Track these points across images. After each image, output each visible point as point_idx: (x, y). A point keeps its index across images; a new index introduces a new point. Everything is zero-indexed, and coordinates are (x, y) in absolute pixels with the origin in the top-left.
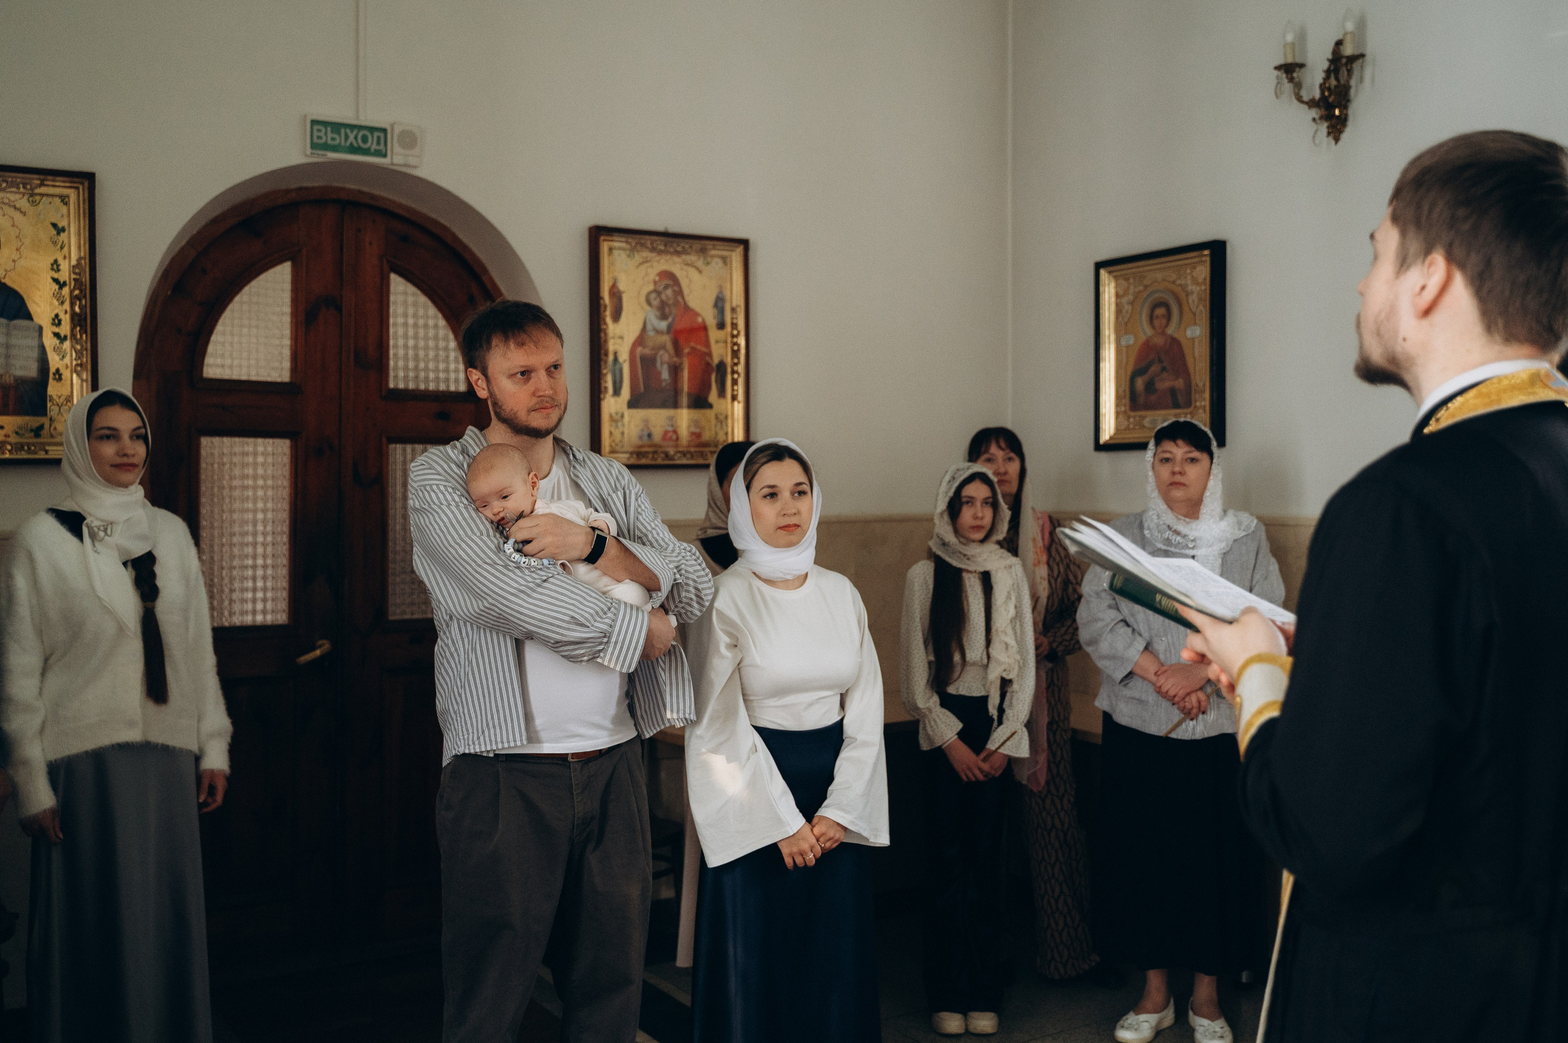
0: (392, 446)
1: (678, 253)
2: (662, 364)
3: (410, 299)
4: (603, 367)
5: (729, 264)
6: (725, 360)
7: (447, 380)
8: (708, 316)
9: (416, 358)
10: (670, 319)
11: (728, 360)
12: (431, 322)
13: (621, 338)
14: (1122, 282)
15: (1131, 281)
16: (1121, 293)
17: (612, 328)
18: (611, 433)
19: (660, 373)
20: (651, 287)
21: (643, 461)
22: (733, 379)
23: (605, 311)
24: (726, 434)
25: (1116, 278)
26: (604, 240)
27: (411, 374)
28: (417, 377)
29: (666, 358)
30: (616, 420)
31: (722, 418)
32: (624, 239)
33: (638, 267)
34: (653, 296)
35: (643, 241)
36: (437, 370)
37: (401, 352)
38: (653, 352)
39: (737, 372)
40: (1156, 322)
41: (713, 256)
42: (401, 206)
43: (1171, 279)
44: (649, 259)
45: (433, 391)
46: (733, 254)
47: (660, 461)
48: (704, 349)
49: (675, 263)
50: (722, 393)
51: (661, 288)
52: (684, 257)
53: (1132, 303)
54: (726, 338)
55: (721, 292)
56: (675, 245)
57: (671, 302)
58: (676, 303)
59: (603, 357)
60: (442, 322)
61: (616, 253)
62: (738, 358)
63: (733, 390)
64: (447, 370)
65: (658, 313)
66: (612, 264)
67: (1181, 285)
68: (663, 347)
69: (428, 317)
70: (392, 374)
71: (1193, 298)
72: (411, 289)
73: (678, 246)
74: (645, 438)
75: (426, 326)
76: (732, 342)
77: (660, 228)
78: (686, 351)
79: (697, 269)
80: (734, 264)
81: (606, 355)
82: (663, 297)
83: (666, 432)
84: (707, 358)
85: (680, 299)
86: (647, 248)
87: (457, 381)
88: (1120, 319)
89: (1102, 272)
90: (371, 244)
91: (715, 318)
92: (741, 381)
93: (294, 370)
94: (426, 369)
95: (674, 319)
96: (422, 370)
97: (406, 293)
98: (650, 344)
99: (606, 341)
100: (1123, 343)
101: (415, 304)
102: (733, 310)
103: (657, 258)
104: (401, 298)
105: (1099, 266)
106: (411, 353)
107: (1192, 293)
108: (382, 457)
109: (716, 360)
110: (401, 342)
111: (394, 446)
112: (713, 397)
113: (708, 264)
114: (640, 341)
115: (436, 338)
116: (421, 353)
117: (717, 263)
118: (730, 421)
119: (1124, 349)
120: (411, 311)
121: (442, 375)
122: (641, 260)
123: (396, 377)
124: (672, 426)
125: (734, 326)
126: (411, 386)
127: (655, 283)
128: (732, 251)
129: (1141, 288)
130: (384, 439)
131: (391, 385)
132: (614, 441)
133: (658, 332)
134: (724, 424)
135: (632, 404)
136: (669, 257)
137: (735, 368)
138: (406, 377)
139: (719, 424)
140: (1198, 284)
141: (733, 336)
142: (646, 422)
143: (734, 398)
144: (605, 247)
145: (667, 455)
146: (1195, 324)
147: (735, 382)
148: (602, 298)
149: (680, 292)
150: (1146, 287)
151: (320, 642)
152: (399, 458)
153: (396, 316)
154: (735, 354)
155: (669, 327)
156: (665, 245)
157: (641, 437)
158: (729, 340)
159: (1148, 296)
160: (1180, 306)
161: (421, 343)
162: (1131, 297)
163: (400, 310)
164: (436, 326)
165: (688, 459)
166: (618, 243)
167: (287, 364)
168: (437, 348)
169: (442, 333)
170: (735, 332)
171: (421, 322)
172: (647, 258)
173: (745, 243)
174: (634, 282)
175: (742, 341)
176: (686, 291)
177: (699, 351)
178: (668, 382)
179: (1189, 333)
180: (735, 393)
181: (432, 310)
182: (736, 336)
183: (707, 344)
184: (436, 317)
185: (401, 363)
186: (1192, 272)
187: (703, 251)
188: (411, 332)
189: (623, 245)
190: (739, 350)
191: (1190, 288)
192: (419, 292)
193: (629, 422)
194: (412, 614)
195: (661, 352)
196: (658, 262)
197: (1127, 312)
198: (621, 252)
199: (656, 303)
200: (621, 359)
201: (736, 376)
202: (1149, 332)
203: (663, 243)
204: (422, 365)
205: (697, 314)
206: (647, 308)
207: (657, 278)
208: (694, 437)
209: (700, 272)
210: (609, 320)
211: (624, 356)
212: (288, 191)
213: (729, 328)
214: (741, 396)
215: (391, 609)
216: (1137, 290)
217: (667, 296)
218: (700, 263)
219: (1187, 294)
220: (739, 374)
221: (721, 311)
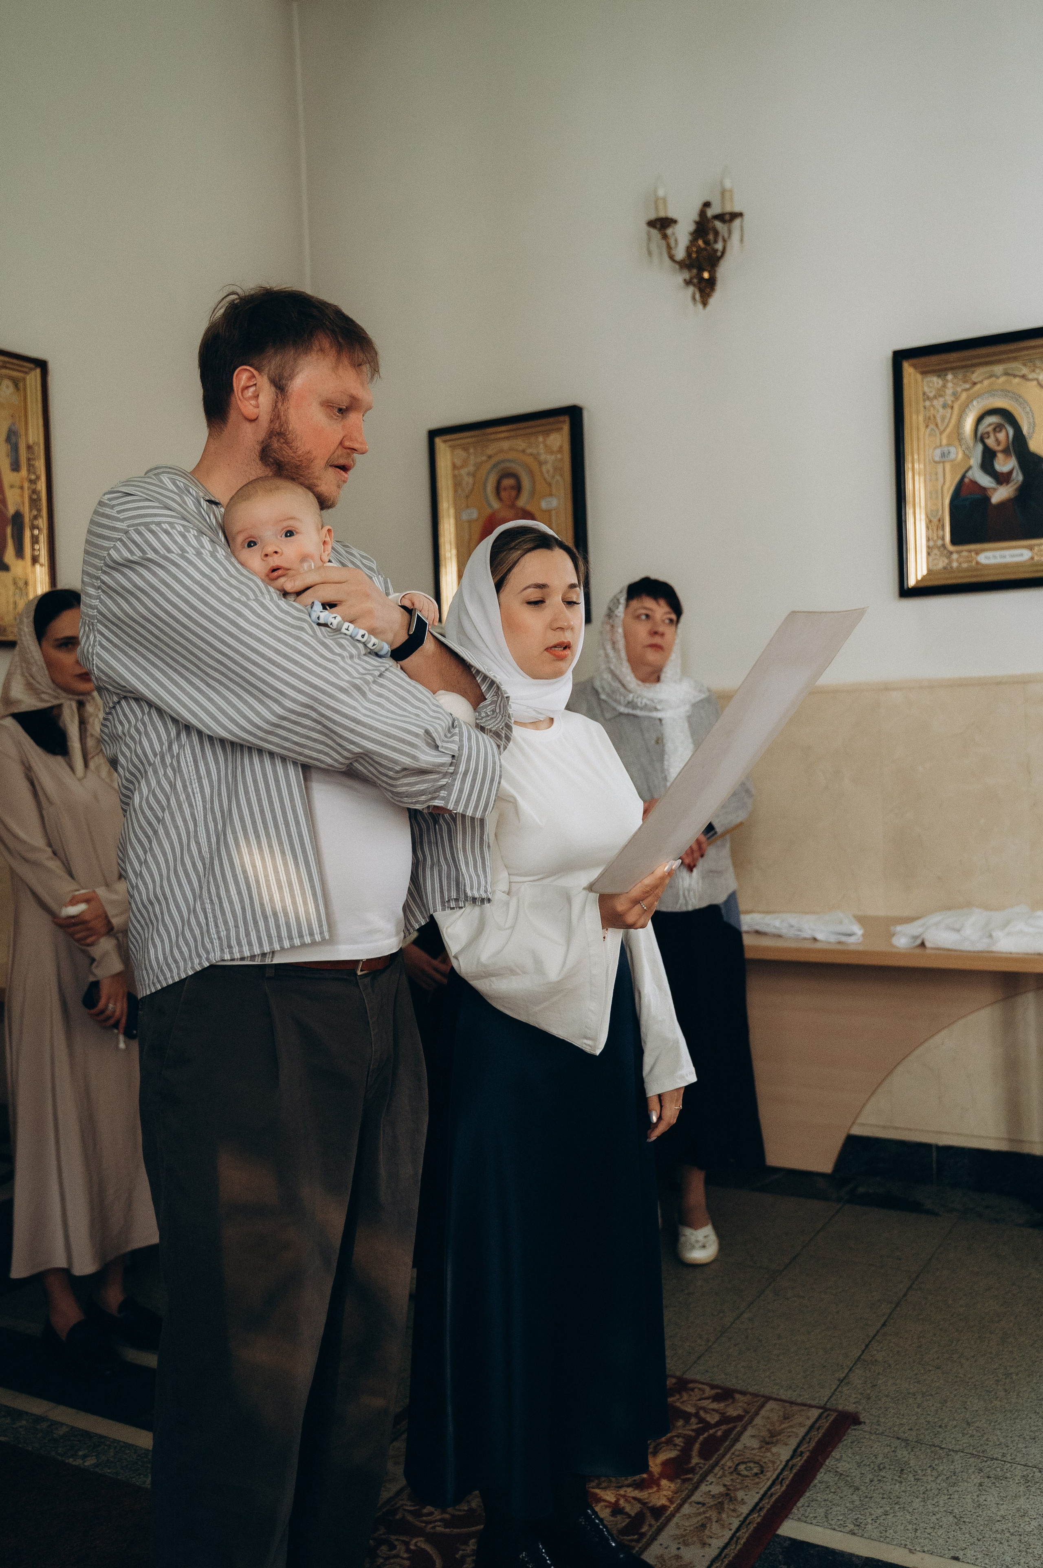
5: (23, 392)
6: (21, 509)
11: (26, 512)
14: (460, 452)
15: (472, 450)
16: (458, 463)
22: (33, 536)
25: (450, 447)
31: (21, 584)
39: (37, 527)
40: (504, 494)
43: (520, 448)
46: (29, 378)
50: (20, 553)
53: (473, 475)
54: (23, 483)
55: (13, 425)
62: (39, 510)
63: (33, 549)
67: (531, 454)
71: (548, 468)
76: (29, 488)
80: (29, 390)
88: (460, 491)
89: (438, 441)
91: (8, 456)
92: (43, 539)
100: (465, 517)
105: (433, 434)
107: (546, 462)
109: (11, 510)
112: (9, 556)
117: (8, 386)
118: (30, 589)
119: (466, 525)
125: (32, 468)
128: (28, 373)
129: (484, 458)
134: (25, 591)
137: (36, 523)
139: (18, 592)
140: (552, 453)
141: (31, 481)
143: (35, 560)
146: (551, 495)
147: (35, 540)
150: (490, 457)
154: (34, 503)
158: (26, 485)
159: (495, 466)
160: (531, 474)
162: (471, 468)
170: (33, 477)
173: (41, 365)
175: (42, 486)
179: (544, 505)
180: (37, 553)
182: (36, 482)
186: (545, 440)
190: (39, 499)
191: (543, 457)
197: (467, 483)
201: (36, 532)
202: (496, 505)
213: (24, 472)
214: (44, 558)
216: (479, 460)
219: (540, 464)
220: (40, 530)
221: (15, 449)
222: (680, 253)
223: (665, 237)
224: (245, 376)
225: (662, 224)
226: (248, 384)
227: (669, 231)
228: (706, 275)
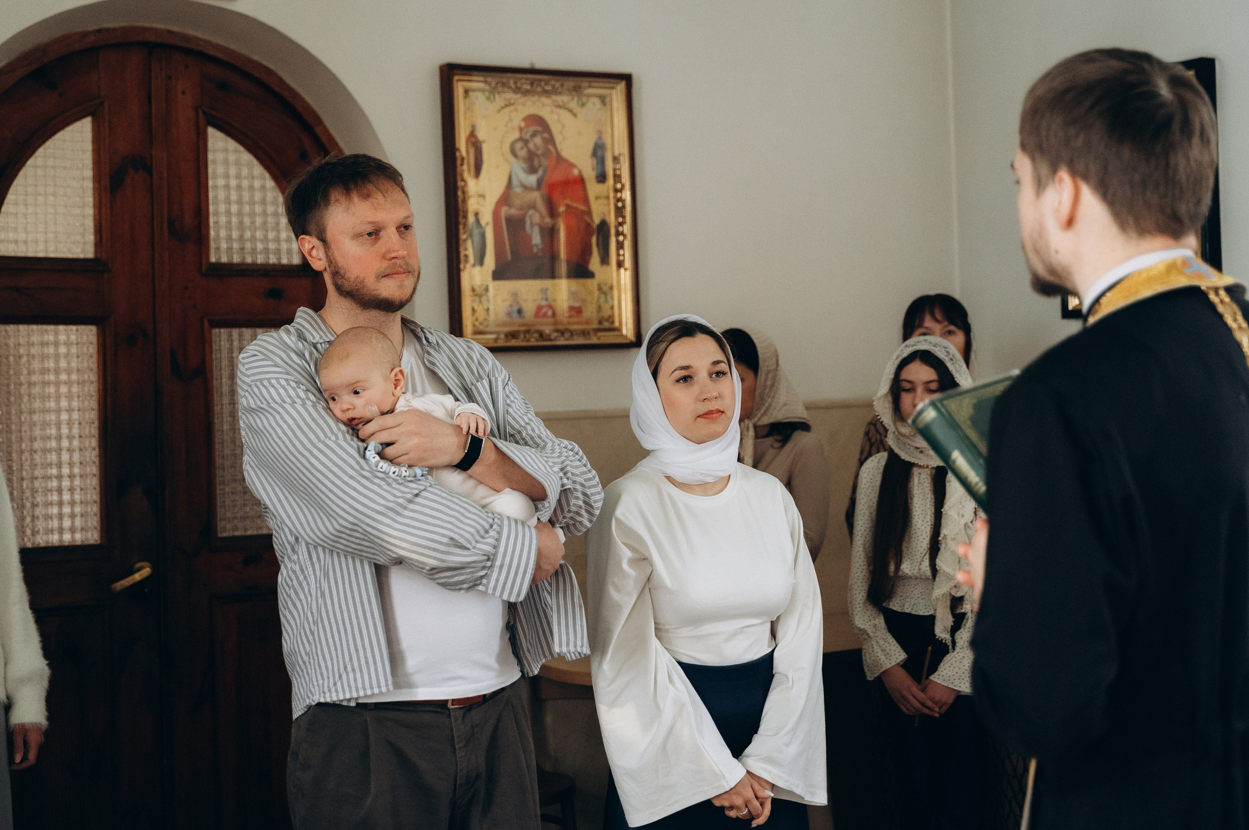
0: (215, 331)
1: (547, 93)
2: (532, 226)
3: (232, 157)
4: (461, 231)
5: (608, 105)
6: (607, 219)
7: (278, 251)
8: (586, 167)
9: (241, 225)
10: (540, 172)
11: (612, 220)
12: (257, 184)
13: (482, 196)
17: (472, 185)
18: (473, 310)
19: (530, 238)
20: (516, 135)
21: (514, 343)
23: (462, 165)
24: (612, 308)
26: (458, 80)
27: (236, 246)
28: (242, 249)
29: (537, 219)
30: (480, 294)
31: (605, 288)
32: (482, 79)
33: (499, 111)
34: (519, 145)
35: (504, 80)
36: (265, 239)
37: (223, 220)
38: (520, 212)
39: (622, 234)
41: (589, 96)
42: (217, 47)
44: (512, 101)
45: (261, 265)
46: (614, 92)
47: (533, 342)
48: (583, 208)
49: (544, 105)
50: (605, 260)
51: (528, 136)
52: (554, 97)
54: (609, 193)
55: (600, 138)
56: (543, 84)
57: (539, 152)
58: (547, 153)
59: (461, 220)
60: (270, 183)
61: (473, 95)
62: (624, 217)
63: (618, 255)
64: (277, 240)
65: (525, 166)
66: (469, 109)
68: (533, 206)
69: (253, 178)
70: (212, 245)
72: (232, 144)
73: (547, 84)
74: (515, 315)
75: (251, 188)
76: (615, 197)
77: (525, 63)
78: (562, 209)
79: (571, 111)
80: (615, 105)
81: (465, 217)
82: (531, 146)
83: (540, 308)
84: (587, 218)
85: (551, 148)
86: (510, 88)
87: (289, 251)
90: (183, 93)
91: (593, 169)
92: (628, 244)
93: (98, 244)
94: (253, 239)
95: (545, 172)
96: (247, 240)
97: (226, 150)
98: (517, 202)
99: (464, 201)
101: (238, 163)
102: (616, 159)
103: (523, 100)
104: (220, 156)
106: (234, 220)
108: (204, 345)
109: (597, 220)
110: (222, 208)
111: (217, 330)
112: (595, 263)
113: (583, 105)
114: (505, 199)
115: (264, 202)
116: (247, 220)
117: (594, 104)
118: (615, 293)
120: (233, 171)
121: (272, 246)
122: (503, 104)
123: (218, 249)
124: (547, 300)
125: (617, 178)
126: (236, 259)
127: (521, 129)
128: (613, 88)
130: (206, 325)
131: (213, 259)
132: (477, 320)
133: (525, 188)
134: (609, 296)
135: (498, 275)
136: (536, 98)
137: (620, 229)
138: (230, 249)
139: (603, 296)
141: (616, 191)
142: (515, 295)
143: (620, 264)
144: (459, 88)
145: (541, 335)
147: (620, 245)
148: (459, 150)
149: (551, 140)
151: (138, 565)
152: (225, 345)
153: (215, 178)
154: (619, 211)
155: (539, 183)
156: (532, 84)
157: (509, 314)
158: (612, 195)
161: (247, 209)
163: (220, 170)
164: (263, 188)
165: (567, 340)
166: (477, 83)
167: (90, 238)
168: (265, 213)
169: (270, 196)
170: (619, 186)
171: (245, 183)
172: (510, 101)
173: (627, 79)
174: (496, 129)
175: (627, 195)
176: (558, 138)
177: (576, 208)
178: (540, 247)
180: (621, 258)
181: (258, 169)
182: (620, 191)
183: (586, 201)
184: (264, 178)
185: (223, 233)
187: (577, 89)
188: (234, 196)
189: (482, 85)
190: (624, 207)
192: (241, 148)
193: (495, 296)
194: (246, 530)
195: (531, 212)
196: (524, 104)
198: (479, 94)
199: (523, 153)
200: (483, 222)
201: (621, 238)
203: (528, 82)
204: (248, 234)
205: (572, 166)
206: (512, 159)
207: (523, 124)
208: (573, 312)
209: (575, 115)
210: (466, 175)
211: (487, 218)
212: (85, 34)
213: (610, 181)
214: (628, 263)
215: (220, 525)
217: (535, 146)
218: (573, 104)
220: (625, 236)
221: (601, 161)
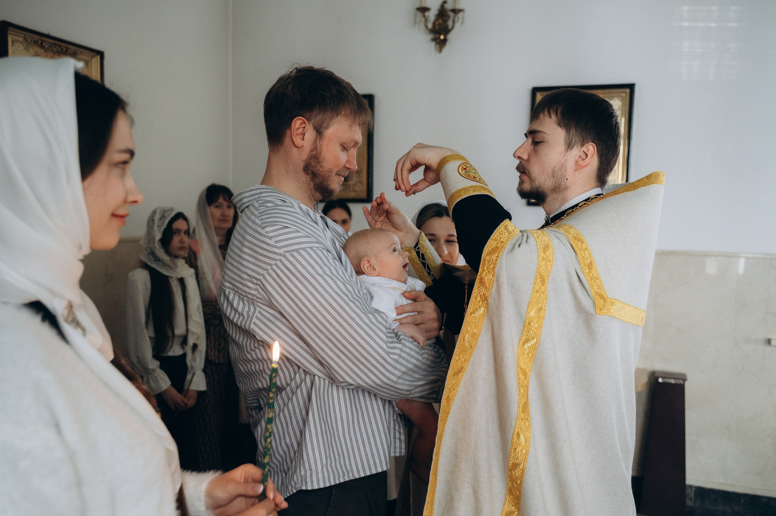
5: (90, 67)
26: (11, 33)
32: (23, 36)
35: (36, 40)
46: (93, 60)
56: (57, 47)
61: (17, 45)
66: (15, 52)
73: (59, 47)
77: (47, 32)
80: (93, 67)
86: (38, 45)
103: (45, 54)
128: (93, 58)
144: (10, 38)
156: (51, 46)
166: (19, 37)
172: (38, 52)
173: (101, 54)
187: (74, 55)
189: (22, 39)
198: (21, 45)
203: (49, 44)
222: (430, 26)
223: (424, 16)
224: (298, 122)
225: (423, 10)
226: (300, 127)
227: (427, 14)
228: (442, 37)
